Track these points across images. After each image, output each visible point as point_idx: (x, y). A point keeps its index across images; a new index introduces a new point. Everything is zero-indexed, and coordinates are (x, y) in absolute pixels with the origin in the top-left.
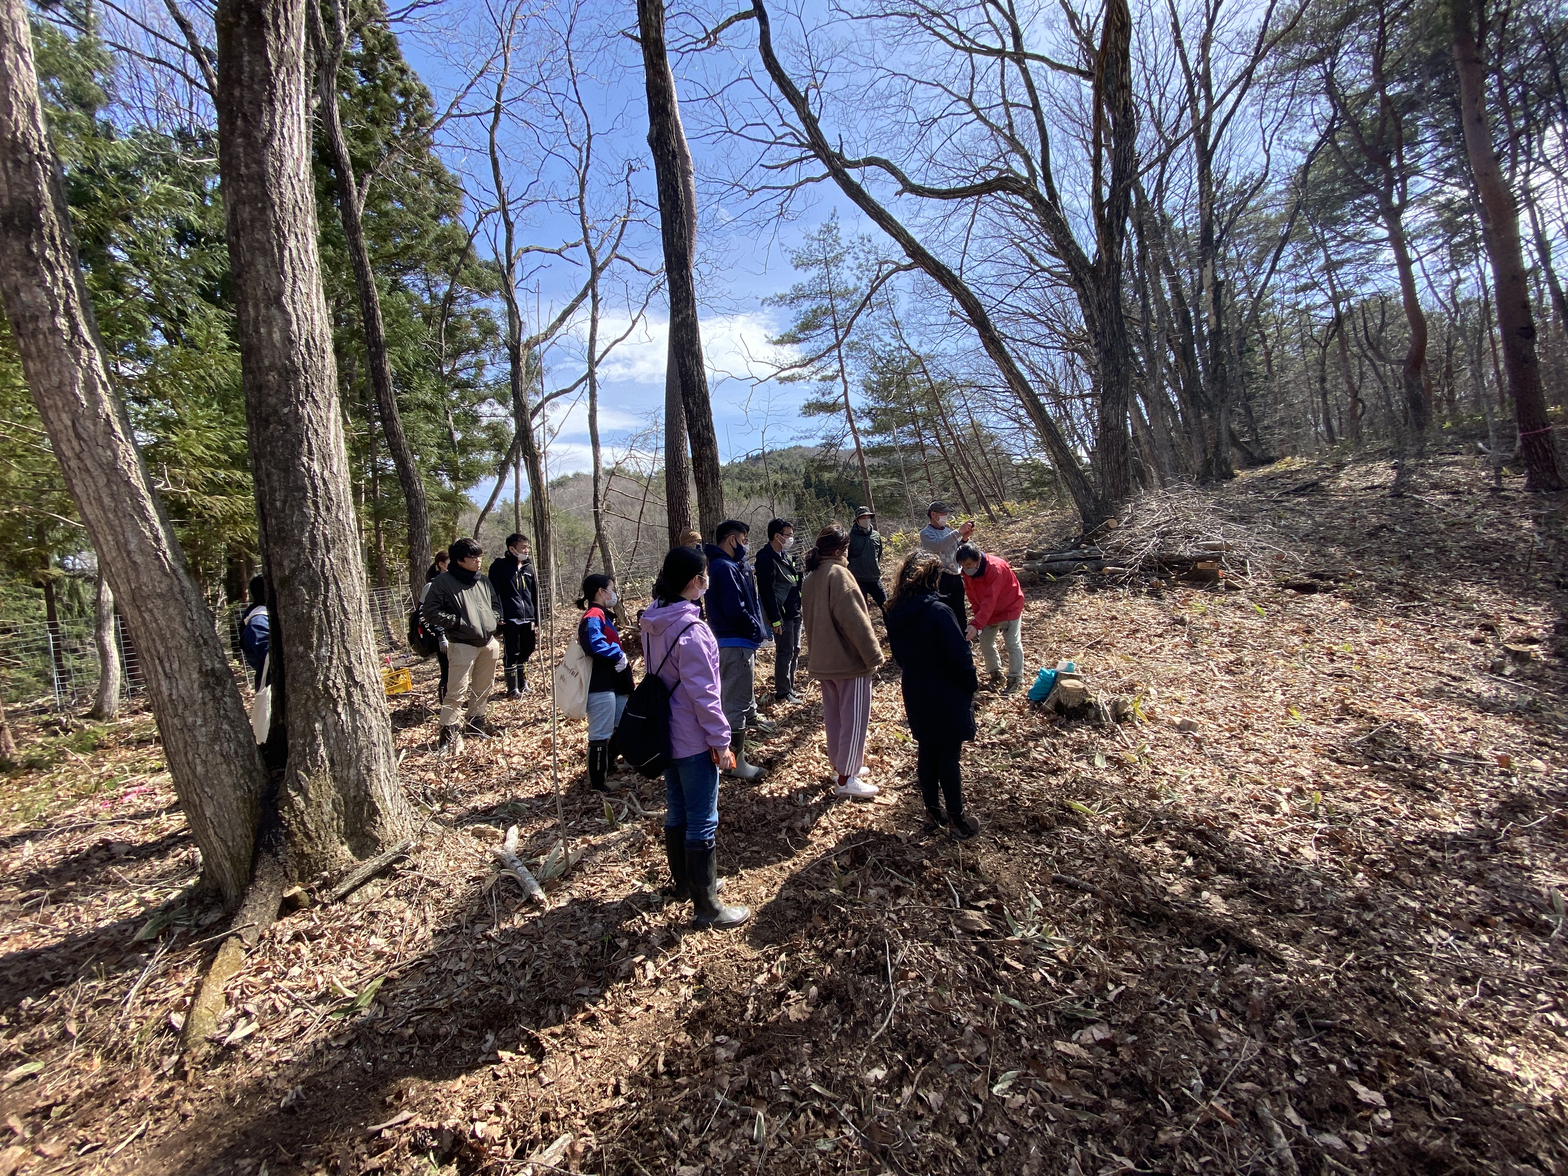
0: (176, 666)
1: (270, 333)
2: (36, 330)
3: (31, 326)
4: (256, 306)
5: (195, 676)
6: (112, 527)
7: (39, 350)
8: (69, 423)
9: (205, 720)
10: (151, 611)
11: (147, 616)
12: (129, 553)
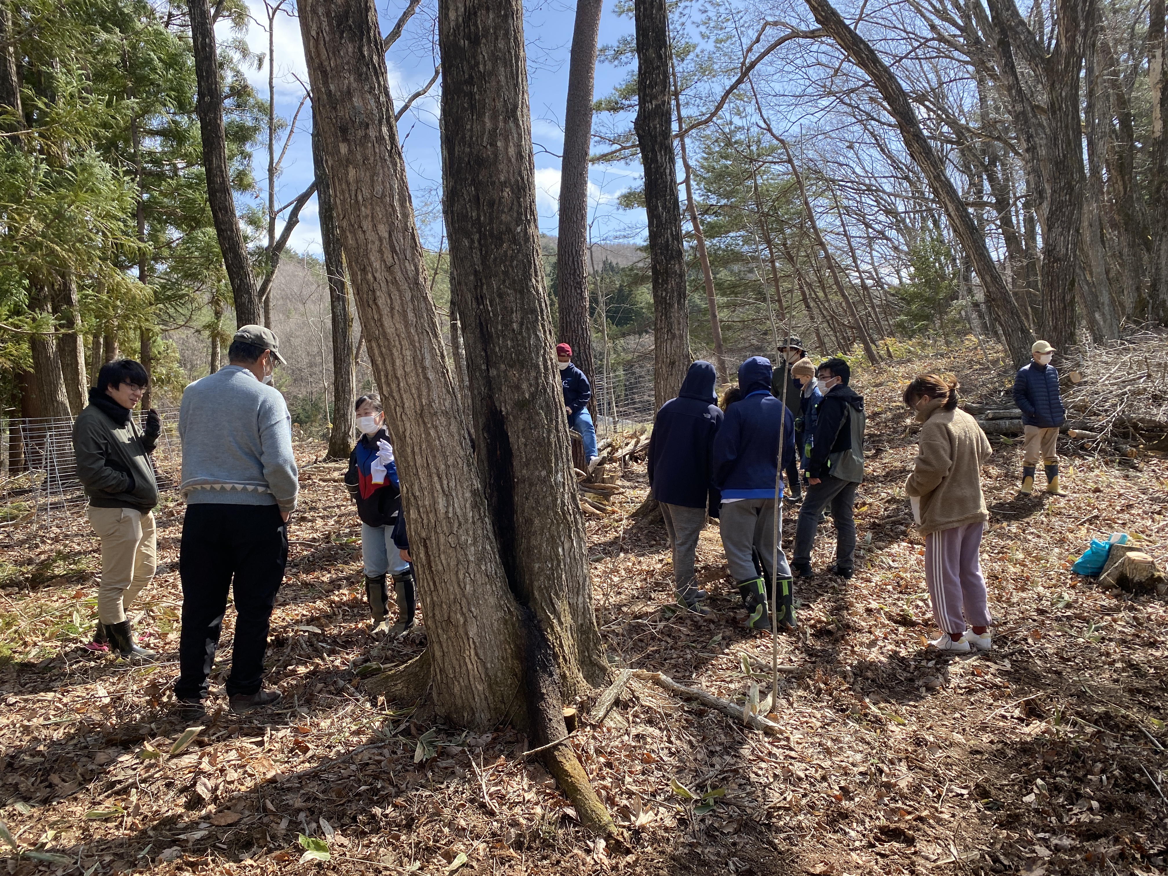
0: (452, 484)
1: (506, 148)
2: (366, 136)
3: (360, 133)
4: (494, 118)
5: (468, 495)
6: (412, 343)
7: (366, 158)
8: (386, 235)
9: (475, 539)
10: (436, 428)
11: (432, 432)
12: (424, 368)
